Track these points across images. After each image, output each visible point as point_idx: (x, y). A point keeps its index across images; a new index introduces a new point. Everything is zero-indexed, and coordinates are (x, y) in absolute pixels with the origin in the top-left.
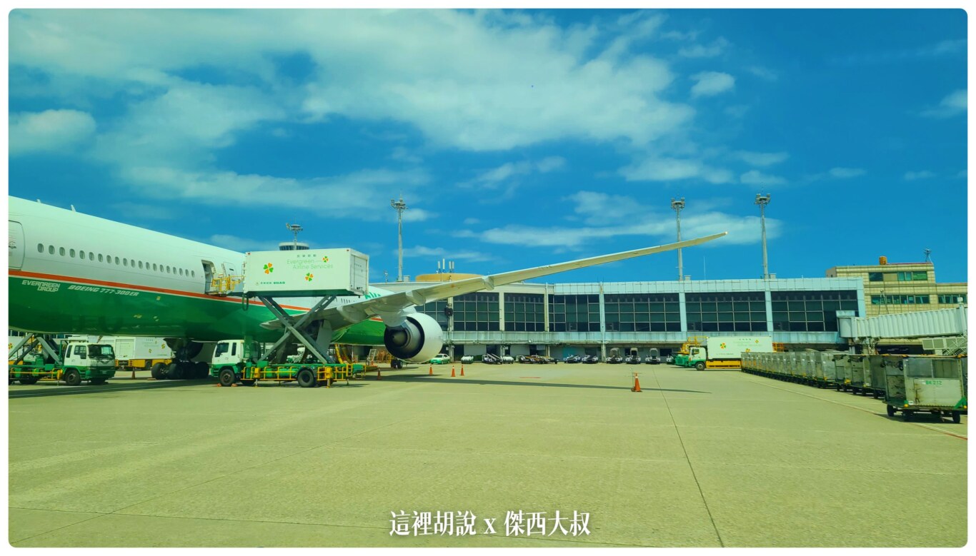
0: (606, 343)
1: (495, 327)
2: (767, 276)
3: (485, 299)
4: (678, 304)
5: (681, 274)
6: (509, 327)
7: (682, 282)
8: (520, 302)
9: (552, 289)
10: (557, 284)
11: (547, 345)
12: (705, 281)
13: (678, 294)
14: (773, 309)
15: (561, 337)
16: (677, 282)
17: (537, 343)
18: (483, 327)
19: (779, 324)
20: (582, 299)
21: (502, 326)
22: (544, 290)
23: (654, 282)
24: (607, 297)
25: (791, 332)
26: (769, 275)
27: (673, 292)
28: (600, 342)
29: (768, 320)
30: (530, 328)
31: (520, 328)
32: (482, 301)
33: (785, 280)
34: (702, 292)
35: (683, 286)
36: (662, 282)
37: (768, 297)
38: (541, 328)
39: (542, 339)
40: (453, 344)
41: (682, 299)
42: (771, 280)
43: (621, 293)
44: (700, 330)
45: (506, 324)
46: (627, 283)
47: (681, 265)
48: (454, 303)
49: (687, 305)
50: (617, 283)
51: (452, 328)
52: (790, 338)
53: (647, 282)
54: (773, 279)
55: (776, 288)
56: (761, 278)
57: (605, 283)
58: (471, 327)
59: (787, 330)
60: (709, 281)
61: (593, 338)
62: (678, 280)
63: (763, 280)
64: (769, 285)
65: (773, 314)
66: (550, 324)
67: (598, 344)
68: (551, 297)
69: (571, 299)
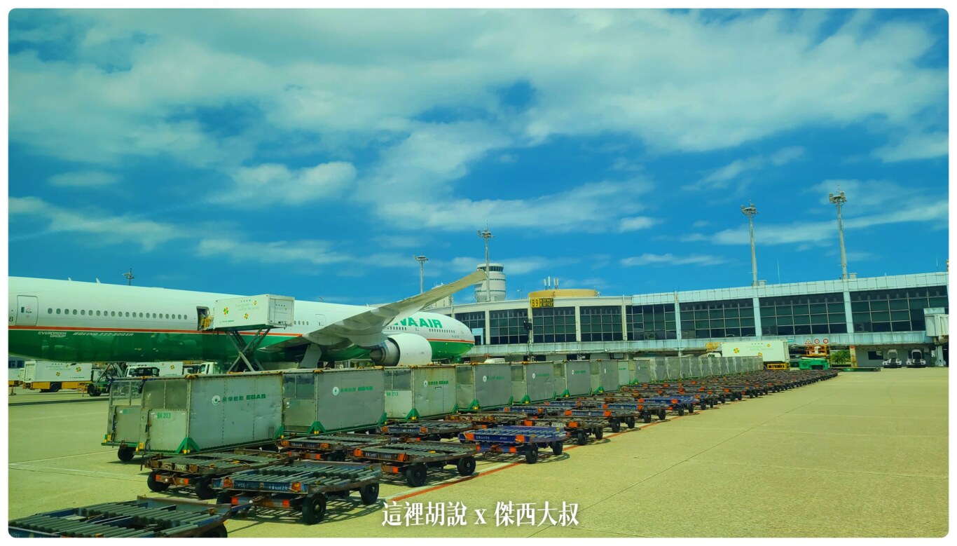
0: (683, 349)
1: (572, 338)
2: (846, 276)
3: (562, 313)
4: (752, 309)
5: (755, 278)
6: (585, 338)
7: (756, 287)
8: (596, 315)
9: (630, 301)
10: (635, 296)
11: (624, 353)
12: (779, 285)
13: (752, 299)
14: (853, 310)
15: (640, 345)
16: (751, 287)
17: (614, 351)
18: (560, 339)
19: (860, 325)
20: (659, 308)
21: (579, 337)
22: (622, 302)
23: (728, 289)
24: (682, 305)
25: (874, 333)
26: (848, 275)
27: (748, 297)
28: (676, 349)
29: (847, 321)
30: (608, 338)
31: (597, 338)
32: (559, 315)
33: (865, 279)
34: (776, 296)
35: (756, 292)
36: (736, 288)
37: (847, 298)
38: (618, 337)
39: (620, 349)
40: (533, 355)
41: (756, 304)
42: (849, 280)
43: (695, 301)
44: (776, 334)
45: (583, 336)
46: (701, 291)
47: (755, 271)
48: (533, 318)
49: (761, 310)
50: (691, 292)
51: (531, 340)
52: (872, 339)
53: (720, 289)
54: (853, 278)
55: (855, 288)
56: (840, 278)
57: (679, 292)
58: (549, 339)
59: (870, 331)
60: (783, 285)
61: (670, 345)
62: (752, 285)
63: (841, 281)
64: (847, 285)
65: (853, 314)
66: (628, 333)
67: (675, 351)
68: (629, 308)
69: (648, 309)
